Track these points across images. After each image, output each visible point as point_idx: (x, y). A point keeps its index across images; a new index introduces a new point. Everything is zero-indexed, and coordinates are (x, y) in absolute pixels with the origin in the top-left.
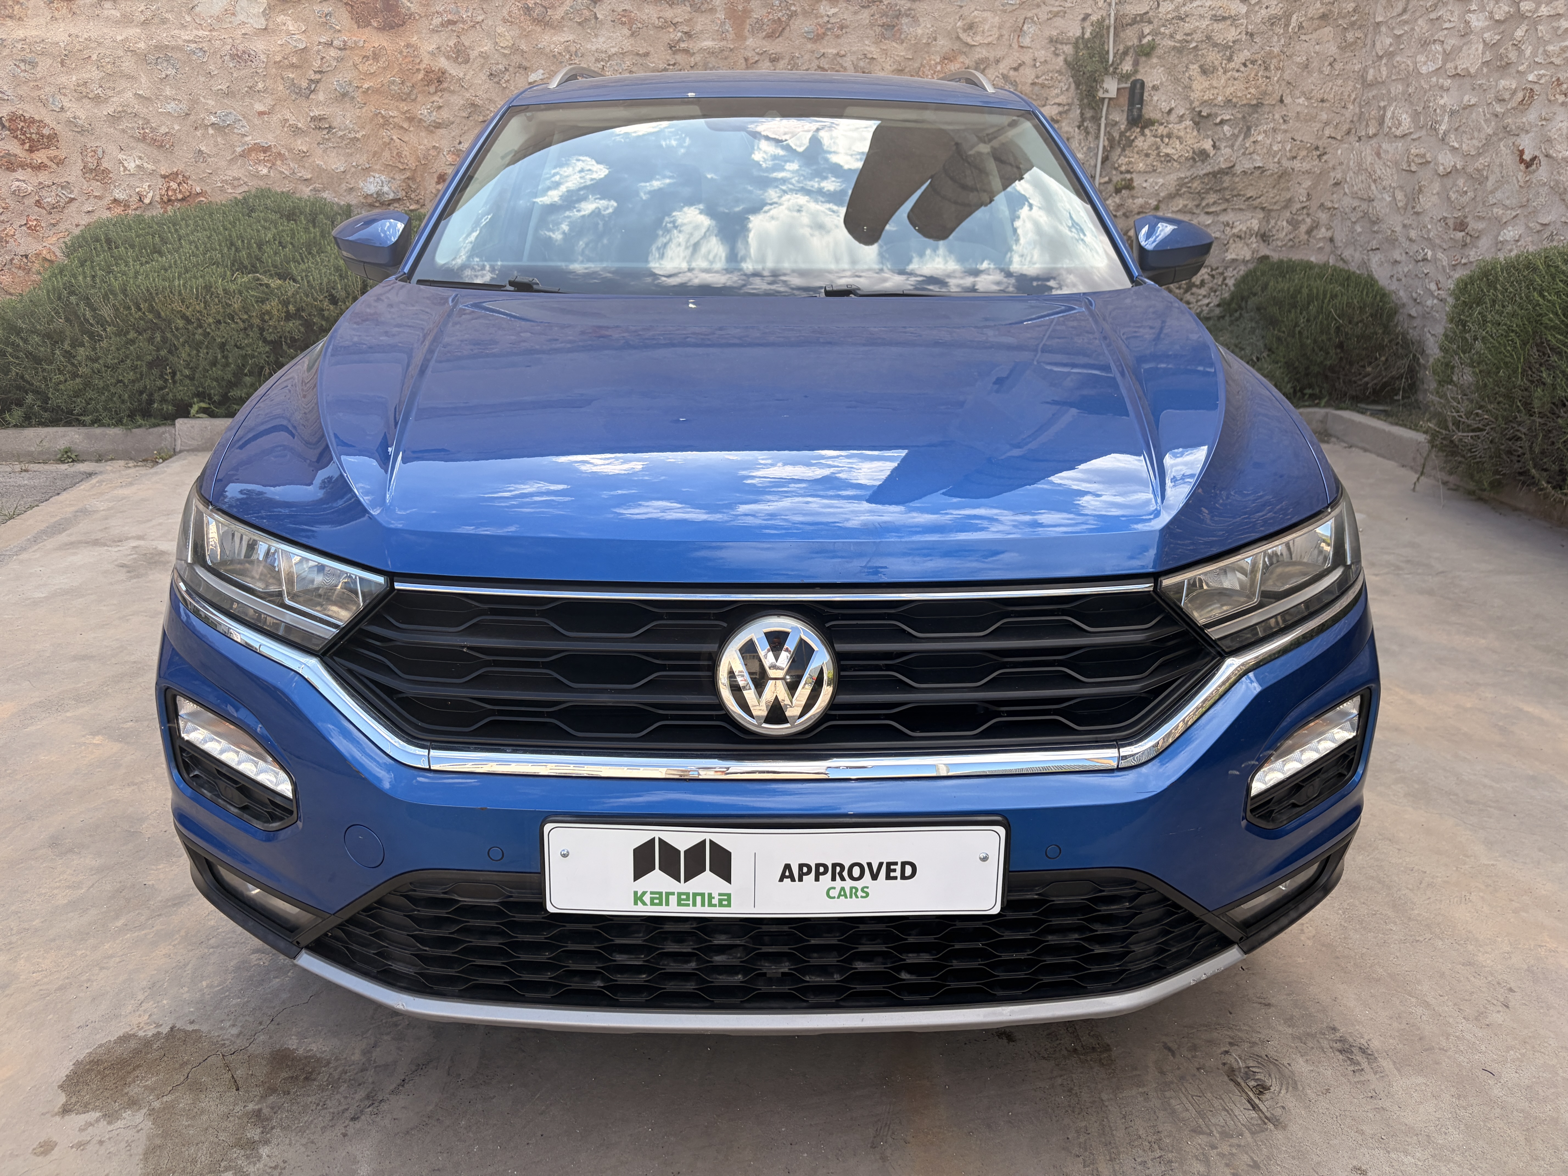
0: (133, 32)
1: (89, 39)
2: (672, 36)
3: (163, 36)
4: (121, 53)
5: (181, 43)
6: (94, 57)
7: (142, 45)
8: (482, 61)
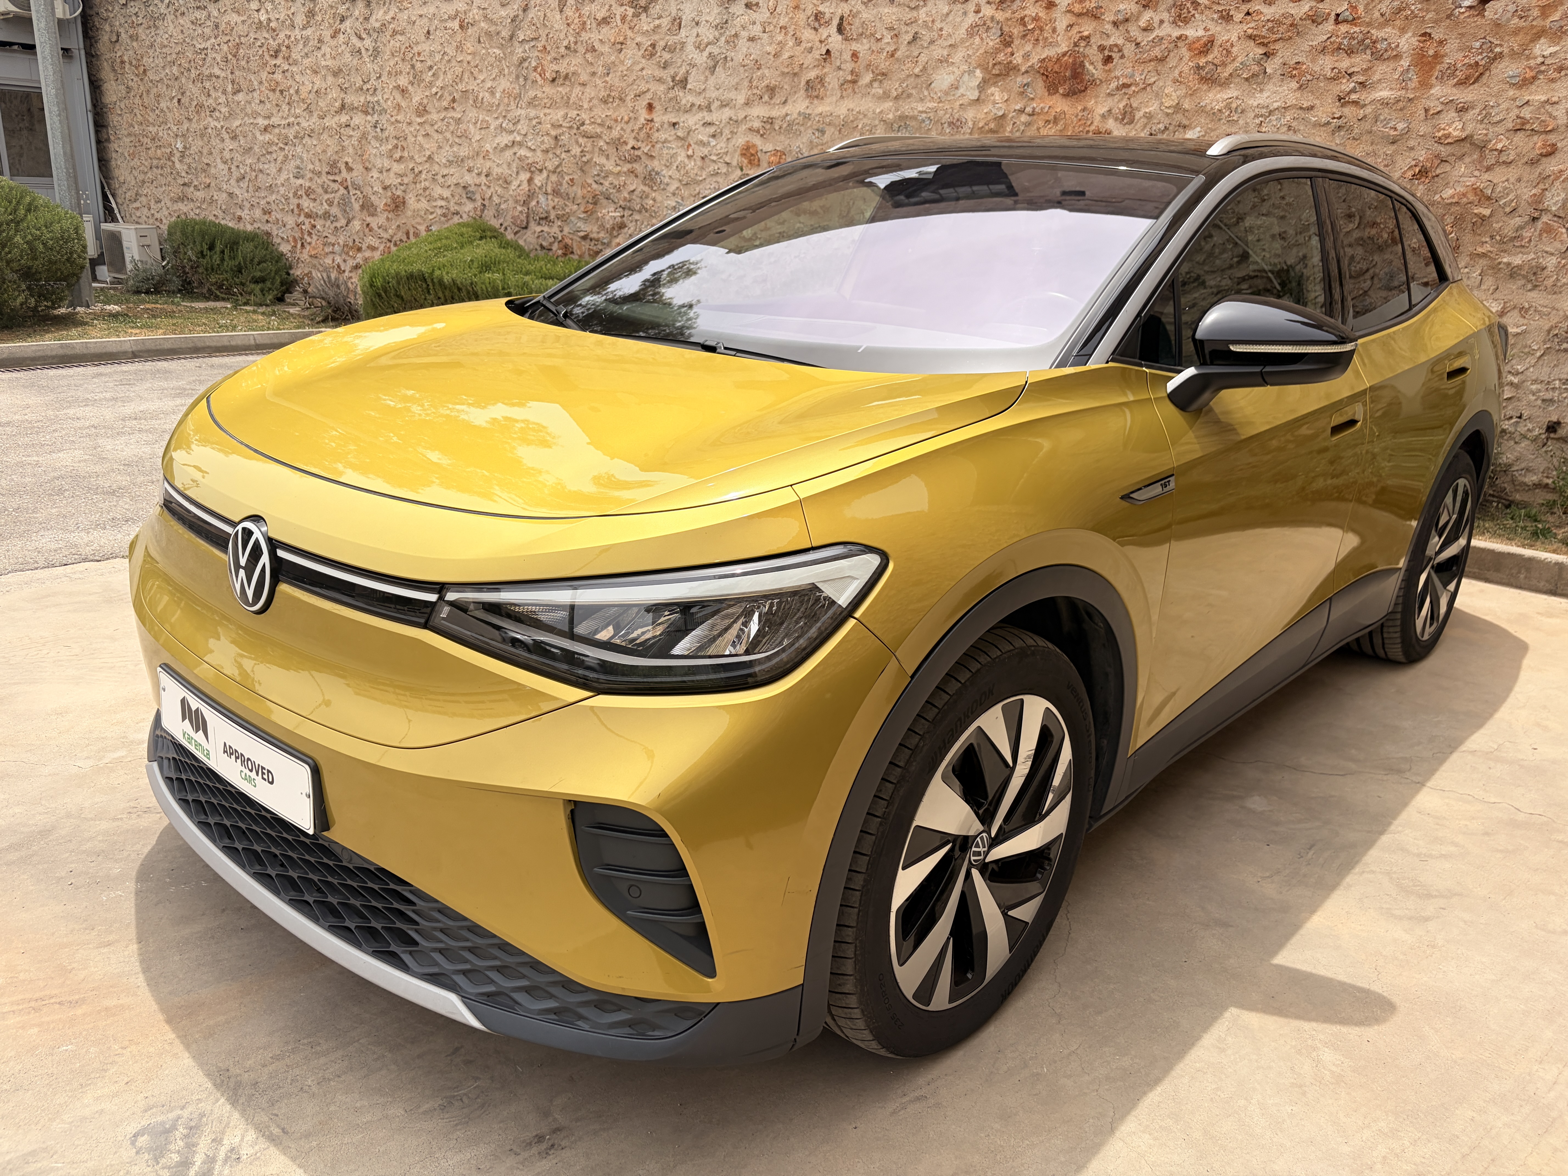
0: (889, 104)
1: (859, 112)
2: (1343, 87)
3: (906, 108)
4: (877, 122)
5: (916, 113)
6: (860, 126)
7: (891, 116)
8: (1145, 120)
